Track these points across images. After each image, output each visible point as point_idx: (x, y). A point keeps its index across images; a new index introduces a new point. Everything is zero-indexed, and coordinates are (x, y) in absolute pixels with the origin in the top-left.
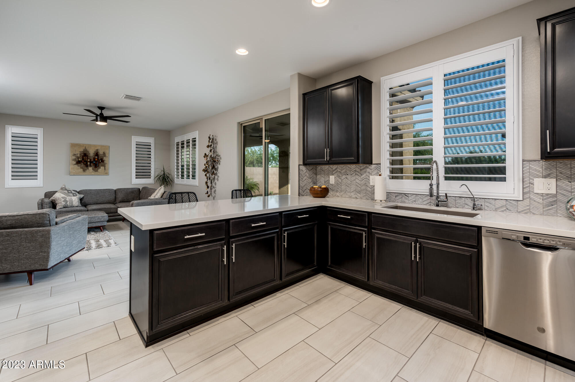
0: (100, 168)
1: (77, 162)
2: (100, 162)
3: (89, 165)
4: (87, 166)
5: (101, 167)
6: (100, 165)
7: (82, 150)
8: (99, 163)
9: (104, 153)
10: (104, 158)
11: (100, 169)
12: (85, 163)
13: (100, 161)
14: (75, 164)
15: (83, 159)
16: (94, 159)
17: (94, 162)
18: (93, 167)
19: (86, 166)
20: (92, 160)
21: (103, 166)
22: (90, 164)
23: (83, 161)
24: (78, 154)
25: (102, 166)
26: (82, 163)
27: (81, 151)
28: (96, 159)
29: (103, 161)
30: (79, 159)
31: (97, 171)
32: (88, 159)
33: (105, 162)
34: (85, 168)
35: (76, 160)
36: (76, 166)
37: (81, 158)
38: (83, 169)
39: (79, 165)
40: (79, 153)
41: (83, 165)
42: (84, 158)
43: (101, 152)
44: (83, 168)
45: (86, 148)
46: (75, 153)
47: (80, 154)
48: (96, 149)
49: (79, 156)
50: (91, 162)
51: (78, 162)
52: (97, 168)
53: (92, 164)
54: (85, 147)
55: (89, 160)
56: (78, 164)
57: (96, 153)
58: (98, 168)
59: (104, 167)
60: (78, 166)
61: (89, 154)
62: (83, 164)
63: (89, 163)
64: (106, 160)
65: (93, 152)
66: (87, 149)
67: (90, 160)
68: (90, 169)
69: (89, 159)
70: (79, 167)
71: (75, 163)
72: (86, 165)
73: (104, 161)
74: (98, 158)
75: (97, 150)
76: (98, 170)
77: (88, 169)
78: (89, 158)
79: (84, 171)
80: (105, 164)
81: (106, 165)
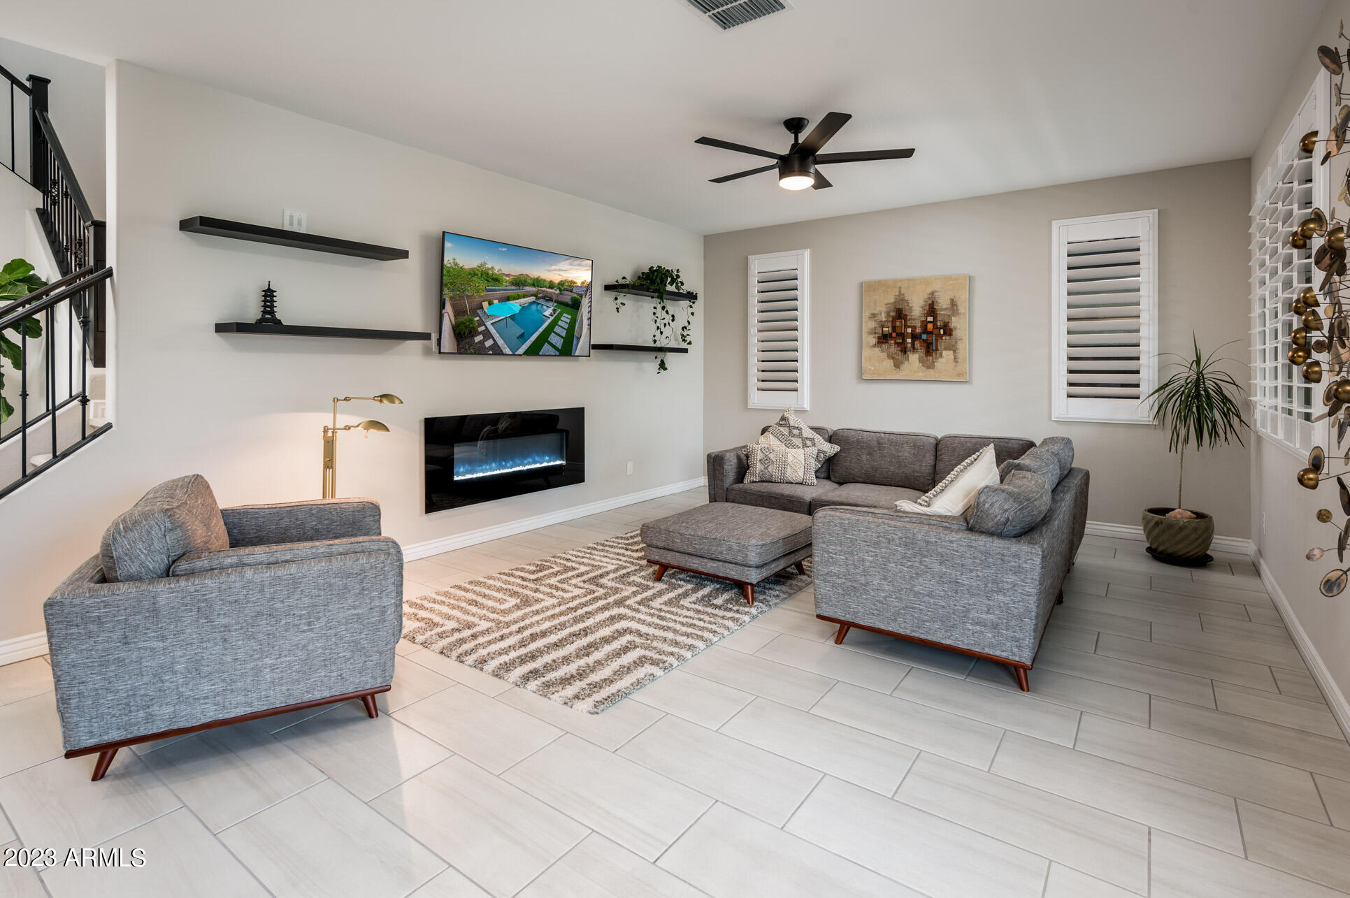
0: (941, 355)
1: (879, 338)
2: (942, 336)
3: (909, 345)
4: (904, 351)
5: (944, 352)
6: (942, 344)
7: (892, 300)
8: (939, 337)
9: (953, 303)
10: (955, 322)
11: (940, 360)
12: (901, 341)
13: (942, 332)
14: (874, 346)
15: (894, 328)
16: (924, 324)
17: (924, 337)
18: (922, 352)
19: (901, 351)
20: (918, 330)
21: (950, 350)
22: (913, 344)
23: (894, 335)
24: (881, 314)
25: (946, 349)
26: (893, 342)
27: (888, 304)
28: (930, 326)
29: (948, 331)
30: (885, 329)
31: (931, 366)
32: (906, 326)
33: (956, 333)
34: (900, 356)
35: (875, 333)
36: (877, 350)
37: (890, 324)
38: (893, 358)
39: (885, 346)
40: (884, 309)
41: (894, 349)
42: (898, 324)
43: (943, 303)
44: (895, 356)
45: (903, 292)
46: (875, 312)
47: (888, 314)
48: (929, 291)
49: (884, 319)
50: (915, 337)
51: (883, 339)
52: (931, 355)
53: (917, 344)
54: (900, 288)
55: (909, 330)
56: (883, 343)
57: (930, 305)
58: (934, 356)
59: (952, 352)
60: (883, 351)
61: (911, 308)
62: (896, 343)
63: (909, 340)
64: (958, 326)
65: (922, 303)
66: (903, 295)
67: (914, 328)
68: (914, 358)
69: (909, 327)
70: (884, 355)
71: (873, 341)
72: (903, 346)
73: (954, 333)
74: (934, 322)
75: (932, 293)
76: (936, 364)
77: (907, 359)
78: (909, 323)
79: (897, 365)
80: (956, 343)
81: (960, 345)
